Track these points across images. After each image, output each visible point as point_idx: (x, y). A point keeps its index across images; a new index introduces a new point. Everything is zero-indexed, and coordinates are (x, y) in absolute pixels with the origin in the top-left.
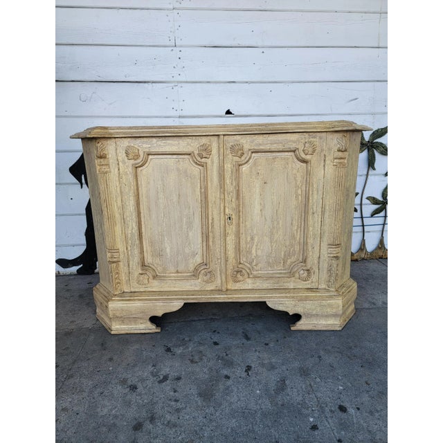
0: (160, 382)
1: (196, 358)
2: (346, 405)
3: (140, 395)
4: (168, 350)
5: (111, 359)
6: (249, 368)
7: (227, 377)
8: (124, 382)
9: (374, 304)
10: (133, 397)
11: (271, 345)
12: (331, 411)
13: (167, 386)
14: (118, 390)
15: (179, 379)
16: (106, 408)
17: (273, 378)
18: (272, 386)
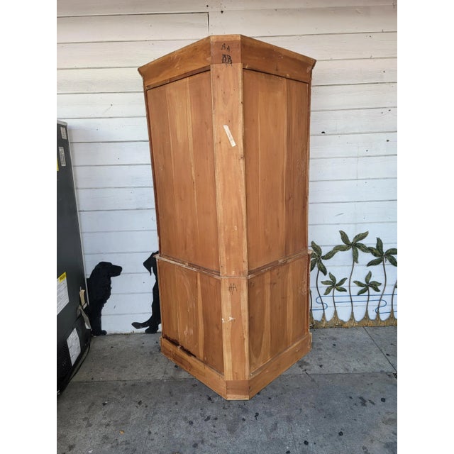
0: (205, 420)
1: (226, 406)
2: (309, 441)
3: (195, 427)
4: (210, 399)
5: (176, 404)
6: (257, 414)
7: (244, 420)
8: (185, 419)
9: (347, 370)
10: (191, 428)
11: (272, 399)
12: (300, 444)
13: (209, 423)
14: (183, 424)
15: (216, 419)
16: (178, 434)
17: (270, 422)
18: (269, 427)
